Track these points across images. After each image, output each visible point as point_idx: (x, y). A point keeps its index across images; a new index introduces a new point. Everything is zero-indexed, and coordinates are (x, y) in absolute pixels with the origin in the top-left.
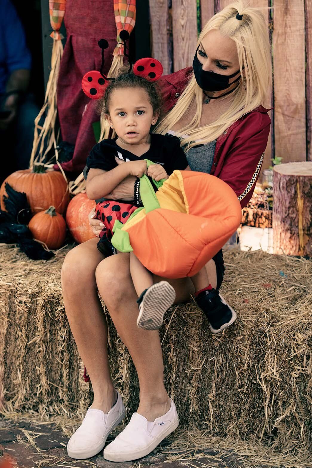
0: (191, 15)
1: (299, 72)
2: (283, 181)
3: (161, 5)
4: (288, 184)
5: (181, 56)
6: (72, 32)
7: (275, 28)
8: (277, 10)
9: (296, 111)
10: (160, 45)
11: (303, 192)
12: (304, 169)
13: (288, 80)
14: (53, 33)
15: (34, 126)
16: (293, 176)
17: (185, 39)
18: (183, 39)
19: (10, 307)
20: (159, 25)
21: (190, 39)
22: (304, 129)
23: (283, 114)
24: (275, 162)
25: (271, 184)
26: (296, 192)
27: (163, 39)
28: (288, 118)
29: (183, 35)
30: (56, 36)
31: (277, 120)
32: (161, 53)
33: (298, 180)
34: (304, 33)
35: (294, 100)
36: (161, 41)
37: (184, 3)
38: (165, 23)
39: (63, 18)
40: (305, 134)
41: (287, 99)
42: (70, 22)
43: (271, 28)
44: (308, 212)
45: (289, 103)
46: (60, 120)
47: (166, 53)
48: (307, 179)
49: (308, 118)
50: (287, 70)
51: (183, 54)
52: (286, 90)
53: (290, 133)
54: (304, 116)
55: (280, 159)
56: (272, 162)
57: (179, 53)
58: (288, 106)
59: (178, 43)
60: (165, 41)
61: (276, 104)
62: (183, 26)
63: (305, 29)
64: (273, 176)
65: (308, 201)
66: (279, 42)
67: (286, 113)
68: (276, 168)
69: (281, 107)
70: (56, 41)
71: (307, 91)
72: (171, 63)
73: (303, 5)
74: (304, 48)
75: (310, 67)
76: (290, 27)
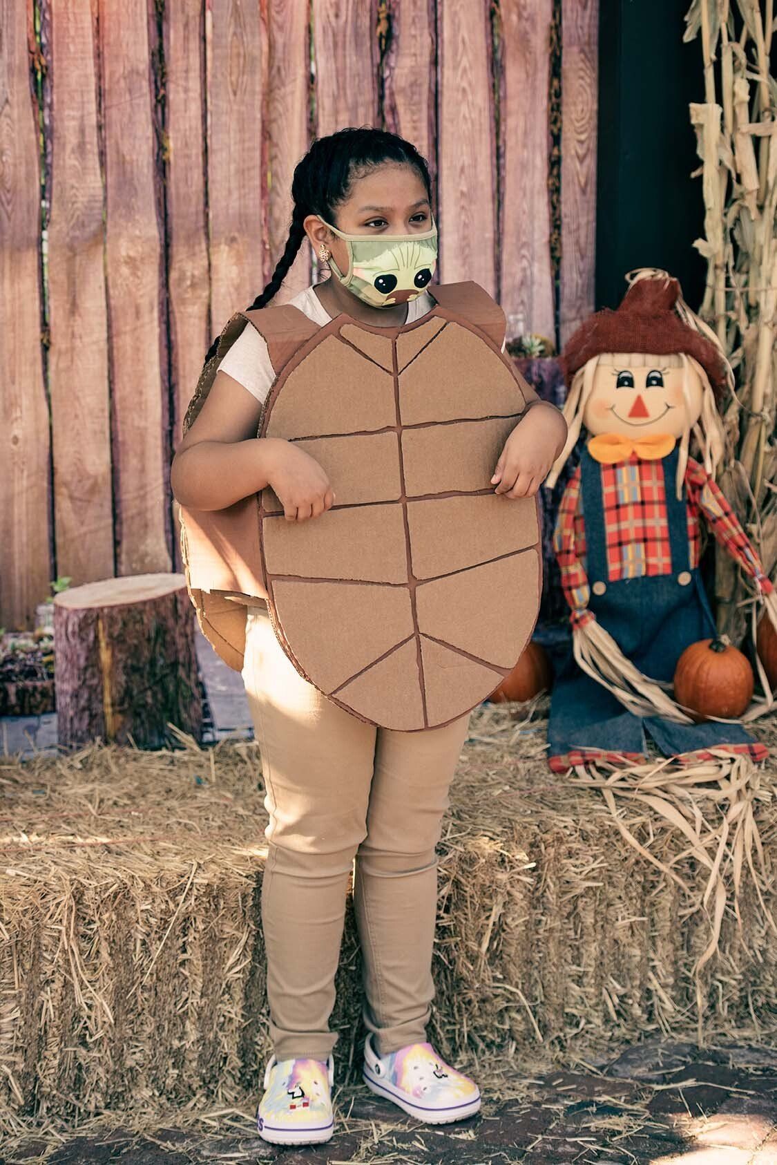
1: (98, 417)
2: (74, 620)
4: (83, 625)
7: (53, 340)
8: (56, 308)
9: (94, 489)
11: (110, 636)
12: (110, 592)
13: (78, 434)
16: (90, 610)
22: (110, 521)
23: (71, 498)
24: (57, 588)
25: (49, 630)
26: (96, 637)
28: (79, 503)
31: (59, 510)
33: (101, 614)
34: (106, 347)
35: (91, 469)
40: (110, 529)
41: (78, 469)
43: (45, 341)
44: (120, 670)
45: (82, 474)
48: (116, 610)
49: (117, 498)
50: (76, 416)
52: (75, 452)
53: (84, 529)
54: (109, 496)
55: (66, 580)
56: (52, 588)
58: (80, 481)
61: (58, 479)
63: (108, 338)
64: (54, 614)
65: (120, 651)
66: (62, 365)
67: (76, 494)
68: (60, 599)
69: (66, 484)
71: (114, 449)
73: (103, 296)
74: (106, 374)
75: (118, 407)
76: (81, 338)
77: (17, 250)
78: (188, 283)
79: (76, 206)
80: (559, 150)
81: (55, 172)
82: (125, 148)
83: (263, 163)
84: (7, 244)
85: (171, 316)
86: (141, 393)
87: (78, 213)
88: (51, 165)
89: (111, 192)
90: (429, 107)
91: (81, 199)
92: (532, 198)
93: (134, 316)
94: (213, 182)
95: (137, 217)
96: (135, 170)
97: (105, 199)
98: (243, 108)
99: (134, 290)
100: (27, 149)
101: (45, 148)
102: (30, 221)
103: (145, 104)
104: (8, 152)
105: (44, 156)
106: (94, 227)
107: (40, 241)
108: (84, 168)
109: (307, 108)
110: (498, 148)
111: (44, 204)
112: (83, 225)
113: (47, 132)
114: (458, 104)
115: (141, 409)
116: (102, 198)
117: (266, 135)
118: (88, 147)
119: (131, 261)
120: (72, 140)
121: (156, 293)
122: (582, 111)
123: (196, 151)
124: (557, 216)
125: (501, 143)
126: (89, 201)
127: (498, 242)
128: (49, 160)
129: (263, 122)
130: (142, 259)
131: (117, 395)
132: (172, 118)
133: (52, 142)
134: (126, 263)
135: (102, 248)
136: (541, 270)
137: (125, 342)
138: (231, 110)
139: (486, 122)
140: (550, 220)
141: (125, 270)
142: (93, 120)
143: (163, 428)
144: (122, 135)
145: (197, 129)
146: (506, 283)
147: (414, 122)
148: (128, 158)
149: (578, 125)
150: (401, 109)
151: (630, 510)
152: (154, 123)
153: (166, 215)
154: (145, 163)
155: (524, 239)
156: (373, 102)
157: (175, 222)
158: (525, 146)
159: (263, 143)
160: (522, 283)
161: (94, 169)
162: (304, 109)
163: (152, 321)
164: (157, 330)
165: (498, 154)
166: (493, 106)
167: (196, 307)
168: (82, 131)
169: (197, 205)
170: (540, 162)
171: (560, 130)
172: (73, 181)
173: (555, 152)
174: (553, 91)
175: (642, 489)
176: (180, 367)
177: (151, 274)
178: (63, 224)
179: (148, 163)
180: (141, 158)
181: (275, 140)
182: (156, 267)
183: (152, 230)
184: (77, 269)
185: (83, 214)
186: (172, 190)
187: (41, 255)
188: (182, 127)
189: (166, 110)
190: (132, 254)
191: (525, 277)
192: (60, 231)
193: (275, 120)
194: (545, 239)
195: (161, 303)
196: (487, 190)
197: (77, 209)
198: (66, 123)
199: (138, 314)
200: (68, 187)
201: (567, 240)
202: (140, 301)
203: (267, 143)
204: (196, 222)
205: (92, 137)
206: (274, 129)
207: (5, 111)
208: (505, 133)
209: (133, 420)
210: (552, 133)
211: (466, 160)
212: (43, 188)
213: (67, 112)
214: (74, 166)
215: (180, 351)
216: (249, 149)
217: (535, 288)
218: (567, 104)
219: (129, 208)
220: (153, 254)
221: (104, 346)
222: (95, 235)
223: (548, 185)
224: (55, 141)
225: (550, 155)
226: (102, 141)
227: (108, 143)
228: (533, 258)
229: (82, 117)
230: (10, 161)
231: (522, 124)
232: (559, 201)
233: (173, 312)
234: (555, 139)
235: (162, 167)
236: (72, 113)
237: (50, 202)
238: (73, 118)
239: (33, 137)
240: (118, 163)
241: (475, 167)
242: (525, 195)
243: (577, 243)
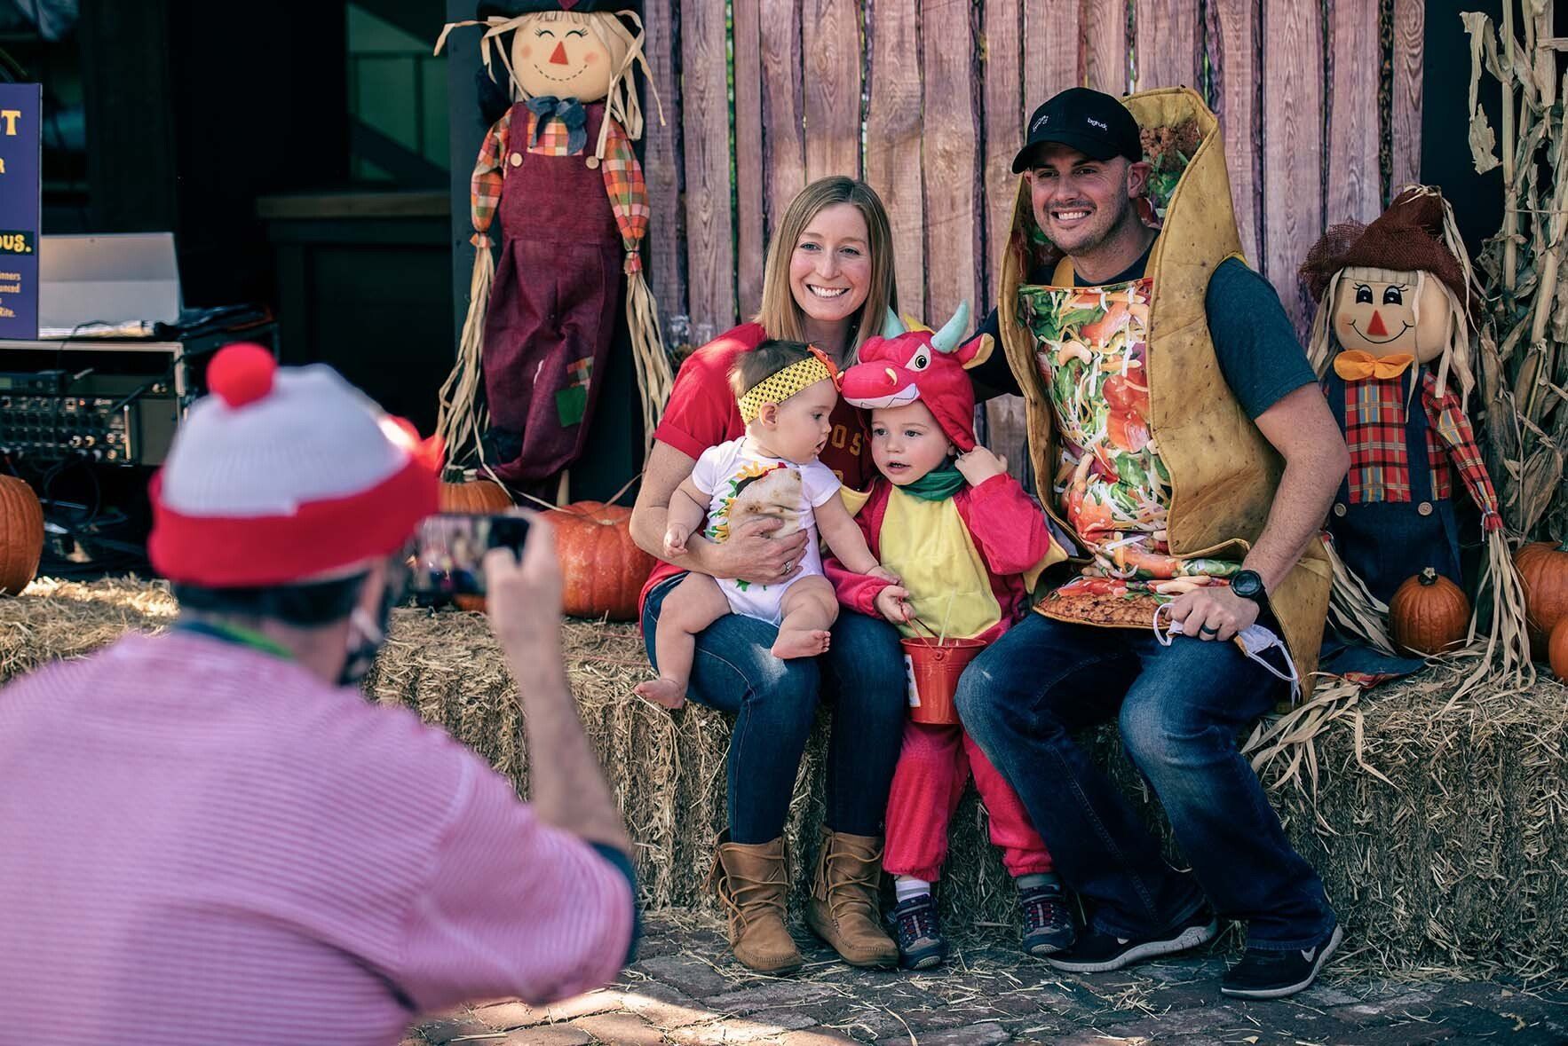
0: (720, 203)
1: (912, 301)
3: (666, 187)
5: (702, 275)
6: (515, 233)
10: (664, 257)
14: (477, 235)
15: (439, 403)
17: (710, 246)
18: (706, 246)
19: (448, 712)
20: (663, 223)
21: (718, 246)
27: (668, 245)
29: (706, 238)
30: (482, 242)
32: (665, 270)
34: (921, 235)
36: (666, 249)
37: (708, 184)
38: (673, 218)
39: (497, 209)
42: (509, 216)
46: (489, 390)
47: (675, 271)
51: (706, 272)
57: (698, 271)
59: (697, 253)
60: (674, 249)
62: (705, 224)
63: (923, 227)
70: (481, 249)
72: (684, 287)
73: (920, 186)
74: (921, 260)
75: (932, 293)
76: (897, 224)
77: (837, 139)
78: (1004, 179)
79: (894, 100)
80: (1391, 64)
81: (875, 68)
82: (943, 48)
83: (1079, 66)
84: (829, 133)
85: (986, 209)
86: (955, 281)
87: (896, 107)
88: (871, 62)
89: (928, 89)
90: (1252, 16)
91: (899, 94)
92: (1362, 111)
93: (949, 207)
94: (1030, 83)
95: (954, 113)
96: (952, 70)
97: (923, 95)
98: (1060, 13)
99: (950, 182)
100: (850, 45)
101: (866, 46)
102: (851, 113)
103: (963, 7)
104: (831, 48)
105: (865, 53)
106: (911, 120)
107: (861, 131)
108: (902, 66)
109: (1125, 14)
110: (1326, 60)
111: (864, 97)
112: (901, 117)
113: (868, 31)
114: (1284, 14)
115: (954, 297)
116: (919, 94)
117: (1083, 39)
118: (907, 45)
119: (947, 155)
120: (892, 39)
121: (971, 185)
122: (1415, 24)
123: (1012, 52)
124: (1387, 132)
125: (1329, 54)
126: (906, 97)
127: (1325, 155)
128: (869, 57)
129: (1080, 27)
130: (958, 153)
131: (932, 281)
132: (989, 20)
133: (872, 40)
134: (943, 157)
135: (919, 141)
136: (1370, 187)
137: (940, 232)
138: (1048, 15)
139: (1313, 32)
140: (1379, 135)
141: (941, 163)
142: (912, 20)
143: (976, 317)
144: (940, 38)
145: (1013, 32)
146: (1333, 198)
147: (1236, 31)
148: (945, 57)
149: (1410, 39)
150: (1223, 18)
151: (1370, 430)
152: (970, 25)
153: (983, 113)
154: (962, 63)
155: (1352, 154)
156: (1194, 10)
157: (991, 119)
158: (1354, 59)
159: (1080, 48)
160: (1349, 198)
161: (913, 66)
162: (1122, 17)
163: (966, 214)
164: (972, 222)
165: (1327, 66)
166: (1320, 17)
167: (1010, 203)
168: (902, 31)
169: (1013, 103)
170: (1371, 74)
171: (1391, 43)
172: (892, 77)
173: (1387, 66)
174: (1384, 4)
175: (1382, 410)
176: (994, 259)
177: (966, 167)
178: (882, 116)
179: (965, 63)
180: (957, 57)
181: (1093, 45)
182: (972, 162)
183: (969, 127)
184: (894, 160)
185: (901, 108)
186: (989, 89)
187: (861, 144)
188: (998, 29)
189: (984, 13)
190: (947, 148)
191: (1353, 192)
192: (878, 124)
193: (1093, 25)
194: (1376, 155)
195: (976, 196)
196: (1315, 101)
197: (895, 103)
198: (886, 23)
199: (953, 205)
200: (887, 82)
201: (1398, 157)
202: (955, 193)
203: (1085, 47)
204: (1012, 120)
205: (911, 37)
206: (1092, 34)
207: (829, 11)
208: (1333, 46)
209: (946, 306)
210: (1383, 46)
211: (1292, 70)
212: (864, 82)
213: (886, 13)
214: (894, 63)
215: (994, 244)
216: (1065, 53)
217: (1365, 204)
218: (1399, 18)
219: (947, 105)
220: (969, 149)
221: (920, 233)
222: (913, 129)
223: (1378, 99)
224: (876, 40)
225: (1381, 69)
226: (920, 40)
227: (926, 43)
228: (1363, 174)
229: (902, 18)
230: (833, 57)
231: (1351, 36)
232: (1389, 116)
233: (988, 205)
234: (1387, 53)
235: (979, 67)
236: (892, 14)
237: (870, 96)
238: (894, 19)
239: (855, 34)
240: (936, 62)
241: (1302, 78)
242: (1353, 109)
243: (1409, 160)
